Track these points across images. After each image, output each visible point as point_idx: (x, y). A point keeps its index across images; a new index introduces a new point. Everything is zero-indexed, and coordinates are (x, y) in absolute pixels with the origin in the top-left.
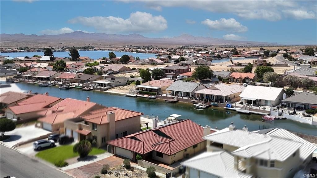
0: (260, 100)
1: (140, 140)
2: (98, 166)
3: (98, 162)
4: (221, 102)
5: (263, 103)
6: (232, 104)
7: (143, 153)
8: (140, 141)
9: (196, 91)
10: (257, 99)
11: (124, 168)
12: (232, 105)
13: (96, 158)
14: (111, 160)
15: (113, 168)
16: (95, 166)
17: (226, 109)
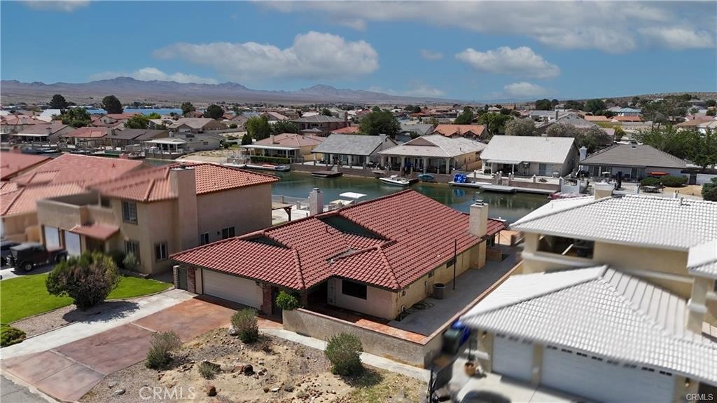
0: (530, 163)
1: (284, 243)
2: (139, 337)
3: (139, 321)
4: (440, 172)
5: (537, 169)
6: (468, 174)
7: (301, 285)
8: (285, 247)
9: (381, 150)
10: (522, 162)
11: (236, 340)
12: (468, 176)
13: (133, 307)
14: (187, 315)
15: (195, 342)
16: (128, 339)
17: (454, 185)
